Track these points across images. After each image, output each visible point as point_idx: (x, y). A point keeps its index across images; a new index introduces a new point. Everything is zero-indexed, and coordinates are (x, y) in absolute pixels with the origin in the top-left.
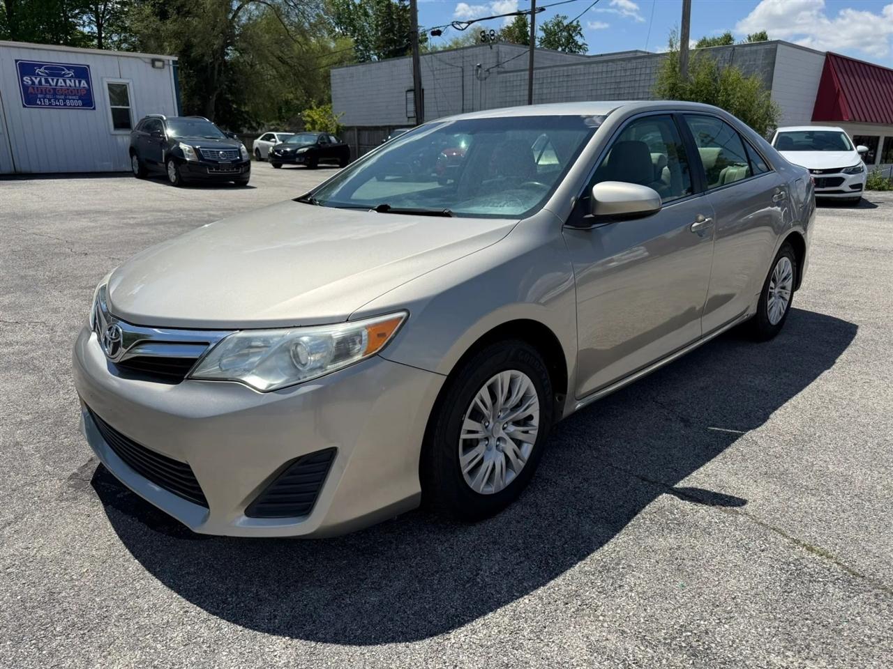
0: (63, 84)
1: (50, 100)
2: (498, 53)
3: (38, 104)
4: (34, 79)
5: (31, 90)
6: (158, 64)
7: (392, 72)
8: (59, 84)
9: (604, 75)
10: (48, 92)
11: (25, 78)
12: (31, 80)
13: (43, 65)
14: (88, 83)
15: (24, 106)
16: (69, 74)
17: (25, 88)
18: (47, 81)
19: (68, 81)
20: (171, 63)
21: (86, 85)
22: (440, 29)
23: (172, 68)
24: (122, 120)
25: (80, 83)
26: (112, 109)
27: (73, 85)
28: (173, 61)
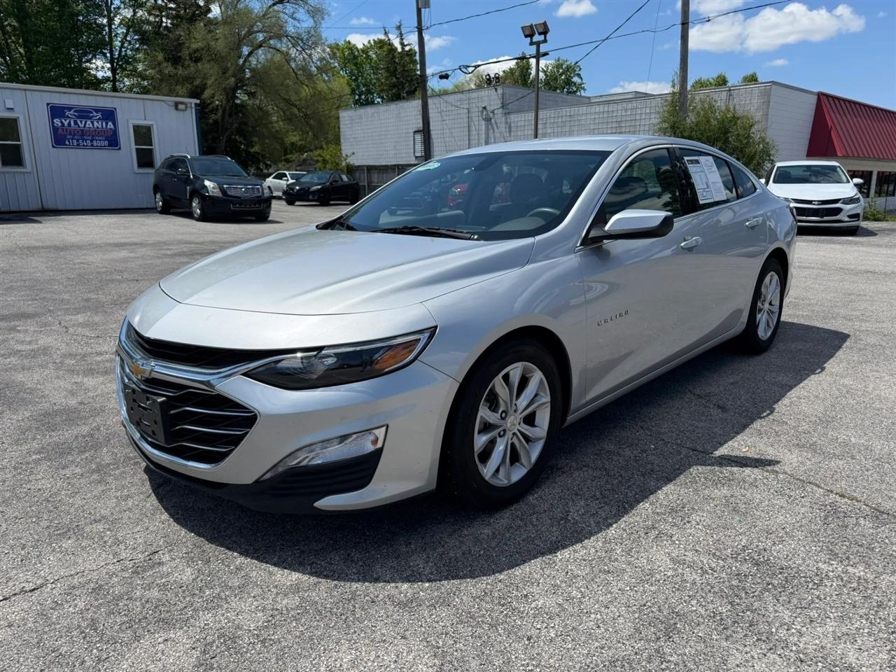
0: (91, 126)
1: (78, 141)
2: (502, 95)
3: (67, 145)
4: (63, 121)
5: (60, 131)
6: (181, 107)
7: (400, 113)
8: (87, 126)
9: (606, 115)
10: (76, 132)
11: (55, 121)
12: (61, 122)
13: (72, 108)
14: (115, 125)
15: (53, 147)
16: (96, 116)
17: (55, 130)
18: (76, 123)
19: (96, 124)
20: (193, 106)
21: (112, 127)
22: (448, 73)
23: (194, 110)
24: (145, 159)
25: (107, 124)
26: (137, 149)
27: (100, 126)
28: (195, 104)
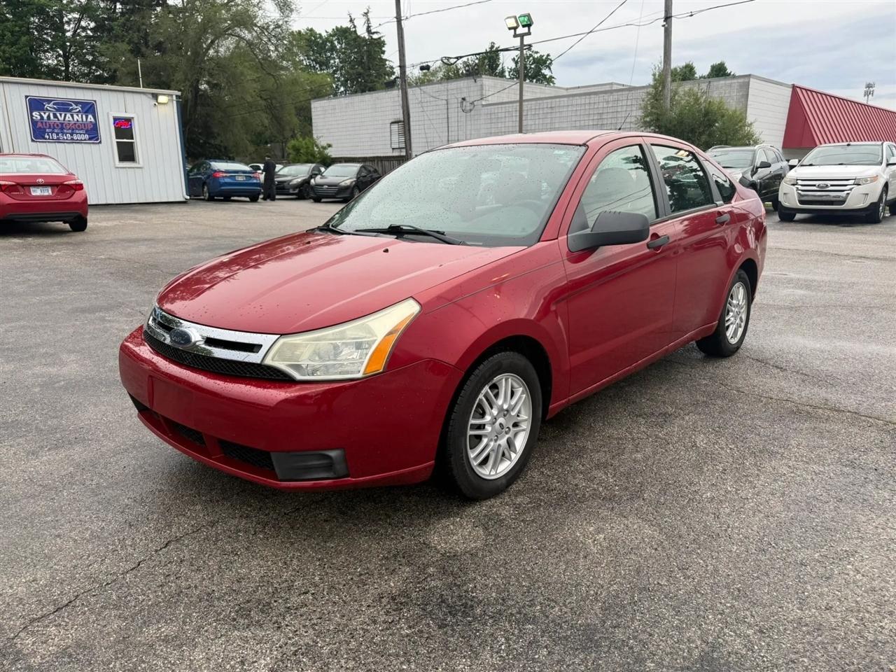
0: (71, 119)
1: (57, 134)
2: (482, 85)
3: (46, 139)
4: (42, 114)
5: (39, 125)
7: (375, 104)
8: (67, 119)
10: (55, 125)
11: (34, 114)
12: (41, 115)
13: (52, 101)
14: (94, 117)
15: (32, 140)
16: (76, 109)
17: (34, 123)
18: (55, 116)
19: (75, 117)
20: (175, 98)
21: (93, 120)
22: (429, 64)
23: (175, 102)
24: (126, 152)
25: (87, 117)
26: (118, 142)
27: (80, 120)
28: (177, 96)
